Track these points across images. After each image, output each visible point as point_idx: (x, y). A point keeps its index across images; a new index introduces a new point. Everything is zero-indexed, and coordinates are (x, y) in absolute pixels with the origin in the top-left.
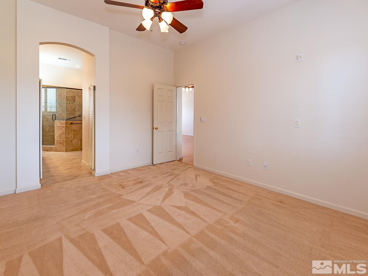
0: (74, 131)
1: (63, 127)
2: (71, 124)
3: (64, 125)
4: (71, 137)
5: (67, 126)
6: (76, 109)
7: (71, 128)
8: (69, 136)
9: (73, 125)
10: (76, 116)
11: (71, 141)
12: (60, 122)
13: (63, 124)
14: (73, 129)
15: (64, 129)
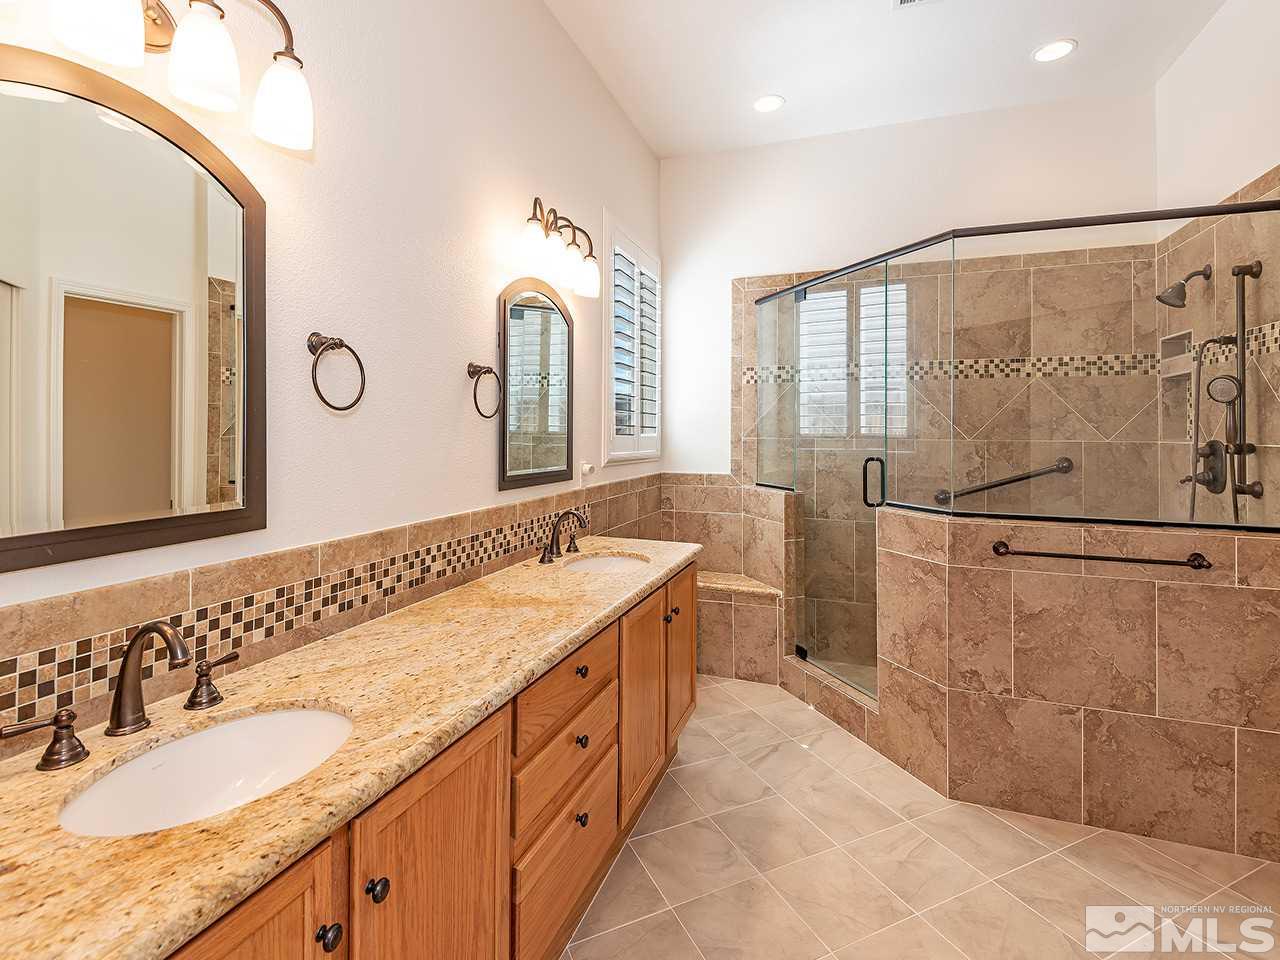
0: (1027, 619)
1: (933, 570)
2: (1001, 549)
3: (942, 559)
4: (1001, 677)
5: (964, 572)
6: (1037, 414)
7: (997, 587)
8: (984, 664)
9: (1015, 568)
10: (1033, 468)
11: (1000, 710)
12: (908, 522)
13: (928, 547)
14: (1019, 603)
15: (938, 591)
